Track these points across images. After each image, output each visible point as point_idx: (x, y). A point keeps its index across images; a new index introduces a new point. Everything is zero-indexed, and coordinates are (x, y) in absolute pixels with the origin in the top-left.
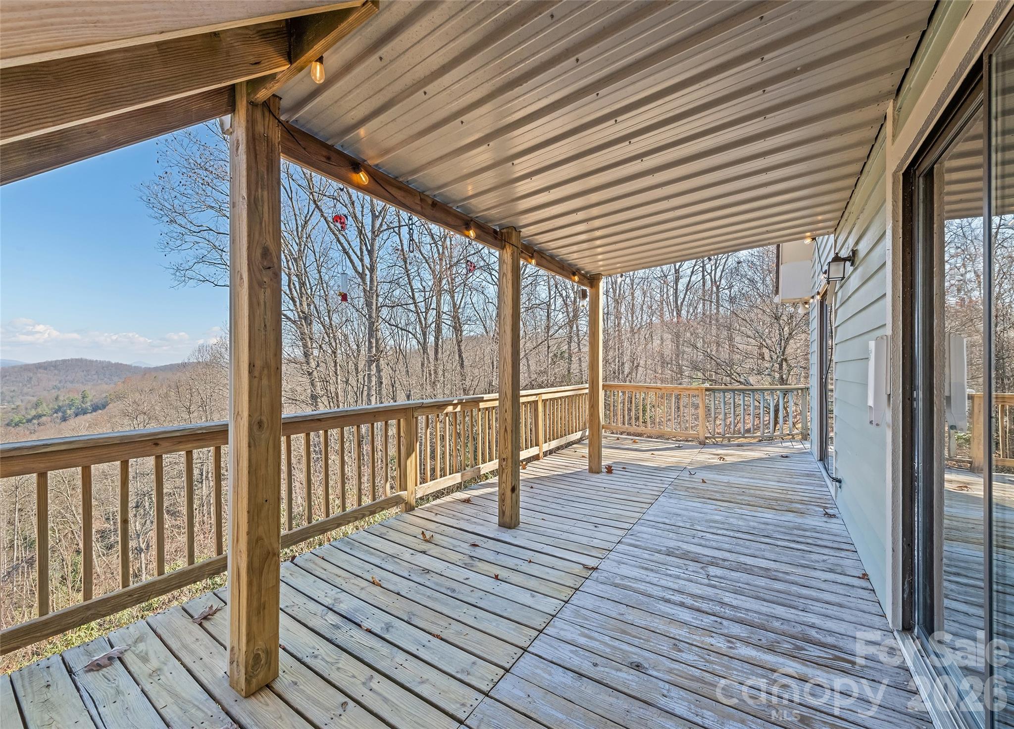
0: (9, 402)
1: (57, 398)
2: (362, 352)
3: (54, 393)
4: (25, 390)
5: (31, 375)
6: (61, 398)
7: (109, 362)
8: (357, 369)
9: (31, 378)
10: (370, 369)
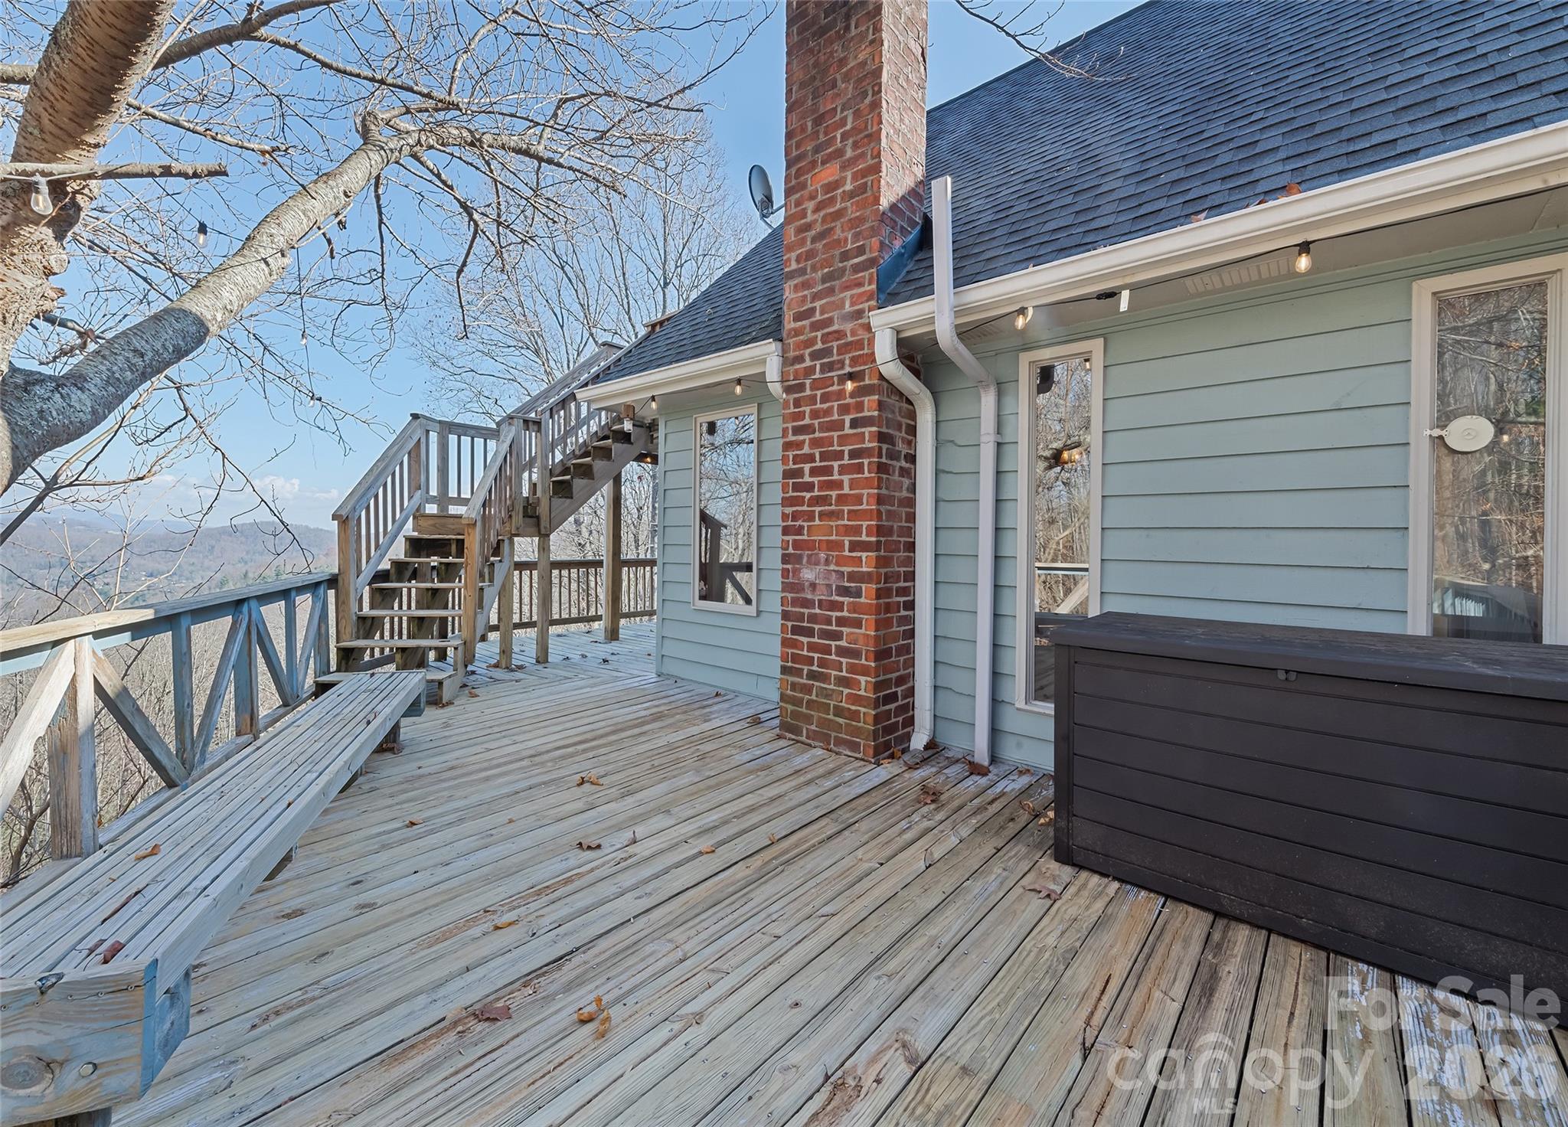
0: (187, 579)
1: (246, 575)
2: (644, 517)
3: (242, 568)
4: (207, 563)
5: (213, 542)
6: (251, 575)
7: (307, 527)
8: (636, 541)
9: (213, 547)
10: (653, 541)
